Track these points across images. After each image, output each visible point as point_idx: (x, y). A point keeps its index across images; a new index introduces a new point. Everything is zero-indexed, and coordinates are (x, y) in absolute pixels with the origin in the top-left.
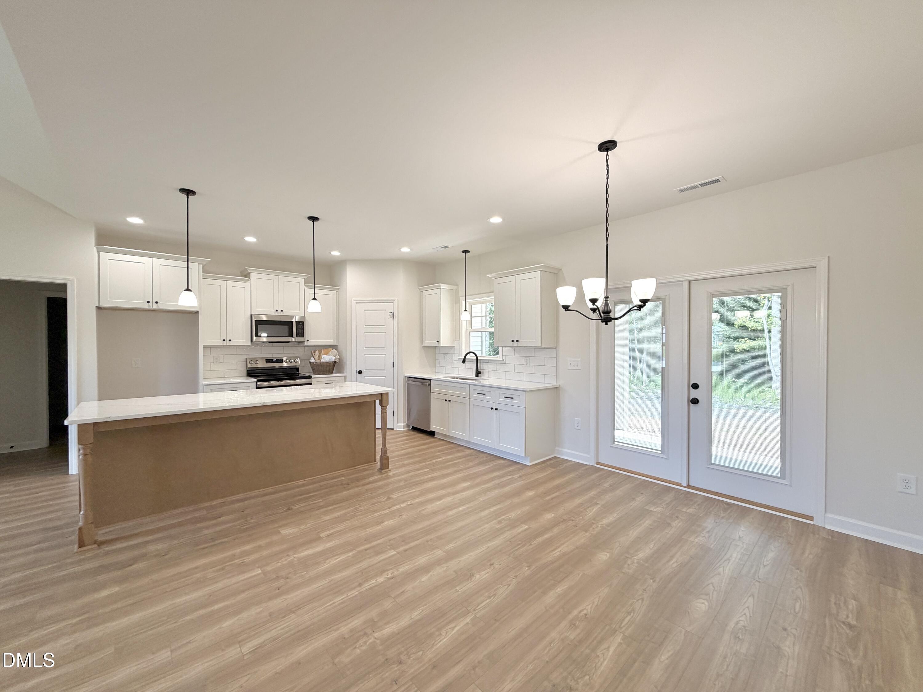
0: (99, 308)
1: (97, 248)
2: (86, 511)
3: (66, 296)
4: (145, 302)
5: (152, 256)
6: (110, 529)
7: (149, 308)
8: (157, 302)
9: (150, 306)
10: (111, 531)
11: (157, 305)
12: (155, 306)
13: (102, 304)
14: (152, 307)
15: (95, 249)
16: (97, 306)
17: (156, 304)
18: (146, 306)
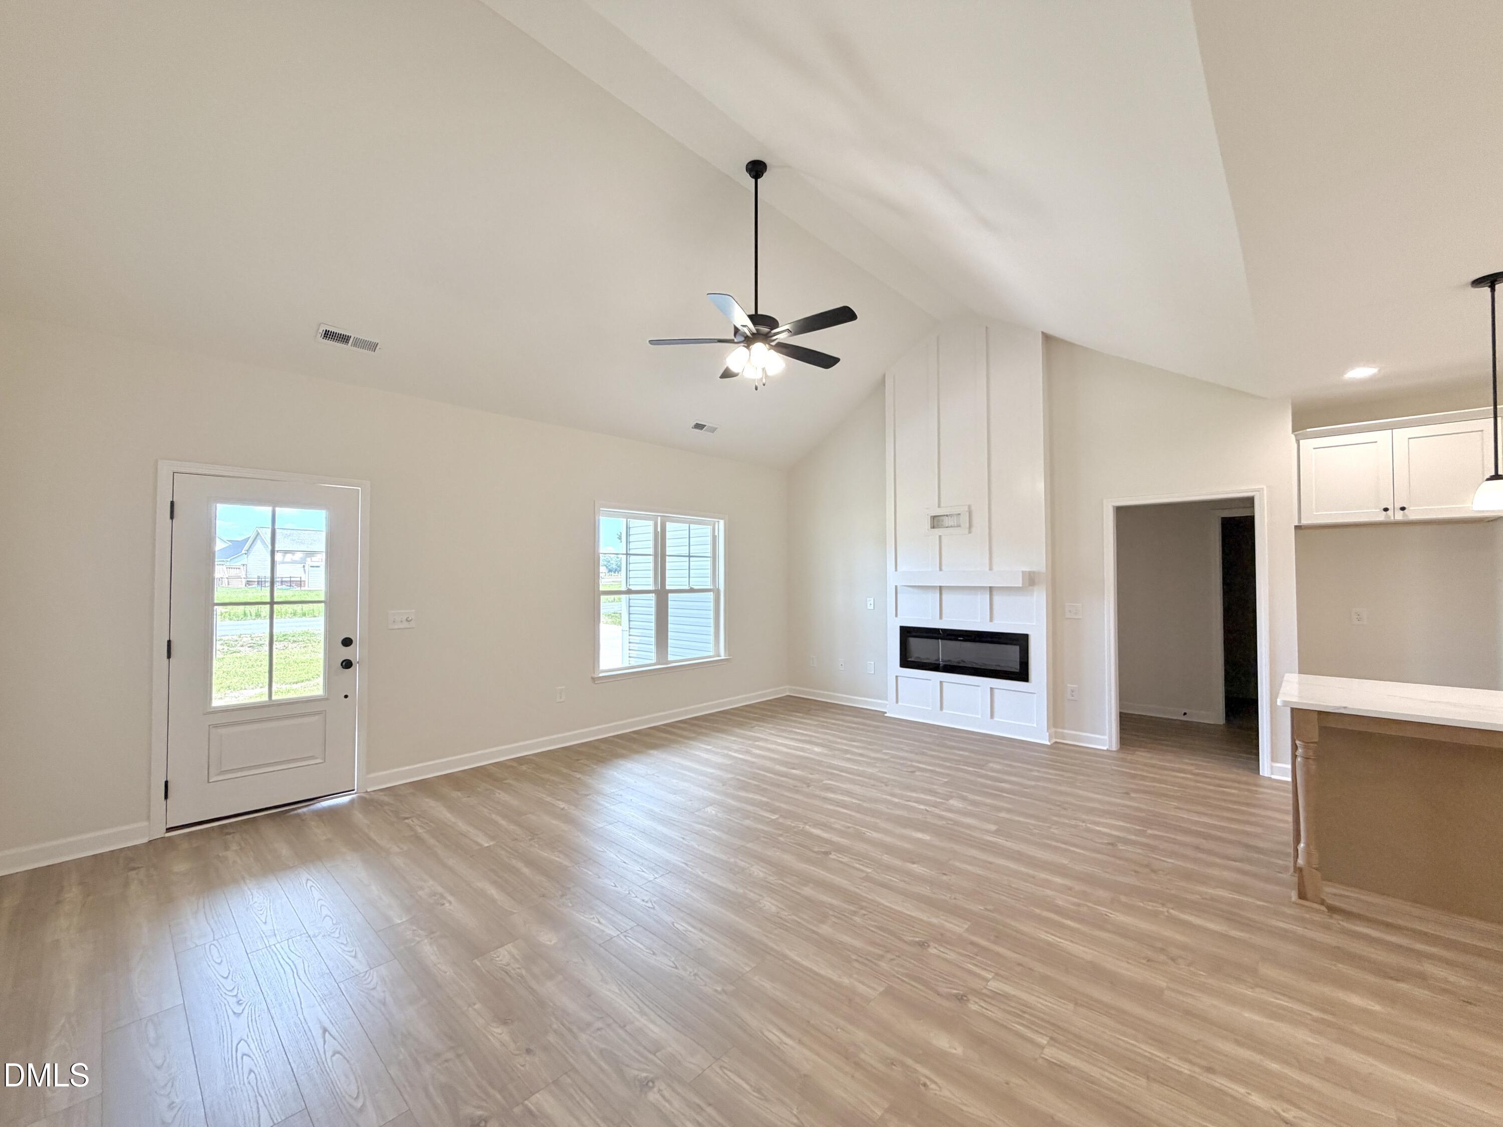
0: (1297, 527)
1: (1296, 436)
2: (1308, 845)
3: (1253, 512)
4: (1379, 510)
5: (1391, 427)
6: (1347, 893)
7: (1388, 520)
8: (1403, 509)
9: (1390, 517)
10: (1348, 897)
11: (1404, 513)
12: (1399, 516)
13: (1304, 522)
14: (1393, 518)
15: (1293, 437)
16: (1297, 524)
17: (1402, 511)
18: (1381, 517)
